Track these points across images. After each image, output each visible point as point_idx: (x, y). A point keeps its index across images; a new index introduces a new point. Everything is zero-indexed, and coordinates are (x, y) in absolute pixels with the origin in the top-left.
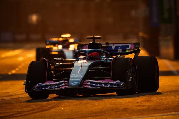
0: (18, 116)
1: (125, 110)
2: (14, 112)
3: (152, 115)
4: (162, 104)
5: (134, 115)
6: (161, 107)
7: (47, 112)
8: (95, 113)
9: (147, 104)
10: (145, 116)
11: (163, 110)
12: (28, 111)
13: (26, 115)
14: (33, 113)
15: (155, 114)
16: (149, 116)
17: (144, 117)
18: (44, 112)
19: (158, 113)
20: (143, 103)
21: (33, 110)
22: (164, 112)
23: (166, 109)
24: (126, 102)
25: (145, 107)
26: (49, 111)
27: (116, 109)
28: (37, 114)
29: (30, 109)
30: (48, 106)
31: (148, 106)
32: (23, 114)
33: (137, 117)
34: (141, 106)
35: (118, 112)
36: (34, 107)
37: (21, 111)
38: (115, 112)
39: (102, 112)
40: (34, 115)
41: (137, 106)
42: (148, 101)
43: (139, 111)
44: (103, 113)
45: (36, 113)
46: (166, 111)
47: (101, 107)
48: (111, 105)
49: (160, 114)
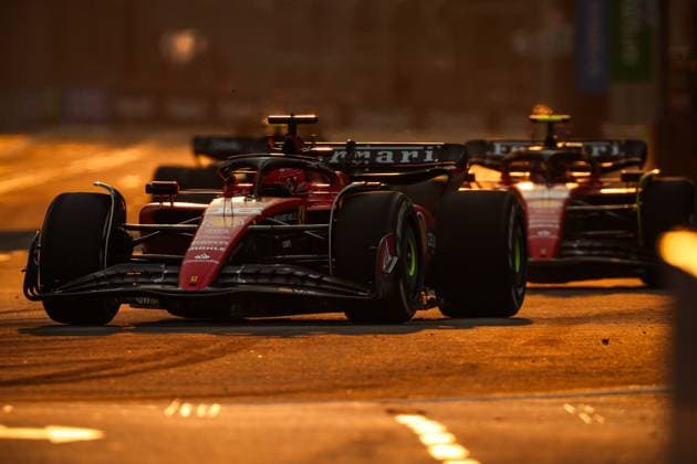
0: (106, 376)
1: (472, 369)
2: (92, 361)
3: (560, 392)
4: (597, 355)
5: (500, 390)
6: (595, 364)
7: (204, 365)
8: (370, 377)
9: (546, 353)
10: (538, 394)
11: (600, 374)
12: (142, 361)
13: (134, 372)
14: (157, 368)
15: (571, 388)
16: (552, 393)
17: (535, 397)
18: (197, 367)
19: (580, 387)
20: (532, 348)
21: (159, 356)
22: (602, 384)
23: (612, 374)
24: (478, 344)
25: (538, 364)
26: (212, 363)
27: (440, 366)
28: (172, 371)
29: (149, 352)
30: (212, 347)
31: (551, 359)
32: (123, 370)
33: (511, 395)
34: (525, 358)
35: (446, 375)
36: (165, 348)
37: (116, 359)
38: (438, 375)
39: (391, 374)
40: (162, 373)
41: (512, 358)
42: (551, 342)
43: (518, 375)
44: (394, 379)
45: (167, 367)
46: (609, 379)
47: (390, 359)
48: (425, 351)
49: (588, 391)
